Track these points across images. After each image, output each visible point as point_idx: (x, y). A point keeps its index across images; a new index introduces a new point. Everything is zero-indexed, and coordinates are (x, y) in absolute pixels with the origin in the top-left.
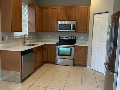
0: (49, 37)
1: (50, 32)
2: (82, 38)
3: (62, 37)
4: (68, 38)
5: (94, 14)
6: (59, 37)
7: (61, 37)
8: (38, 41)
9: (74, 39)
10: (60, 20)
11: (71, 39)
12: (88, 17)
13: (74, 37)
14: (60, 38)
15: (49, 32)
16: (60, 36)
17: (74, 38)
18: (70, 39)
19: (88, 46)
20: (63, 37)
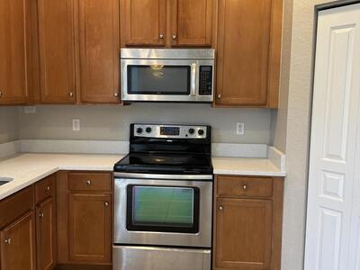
0: (76, 128)
1: (83, 102)
2: (240, 132)
3: (144, 128)
4: (176, 131)
5: (319, 9)
6: (128, 129)
7: (140, 131)
8: (19, 153)
9: (204, 136)
10: (130, 42)
11: (190, 136)
12: (274, 28)
13: (205, 129)
14: (136, 134)
15: (73, 103)
16: (132, 126)
17: (201, 132)
18: (182, 135)
19: (282, 179)
20: (149, 130)
